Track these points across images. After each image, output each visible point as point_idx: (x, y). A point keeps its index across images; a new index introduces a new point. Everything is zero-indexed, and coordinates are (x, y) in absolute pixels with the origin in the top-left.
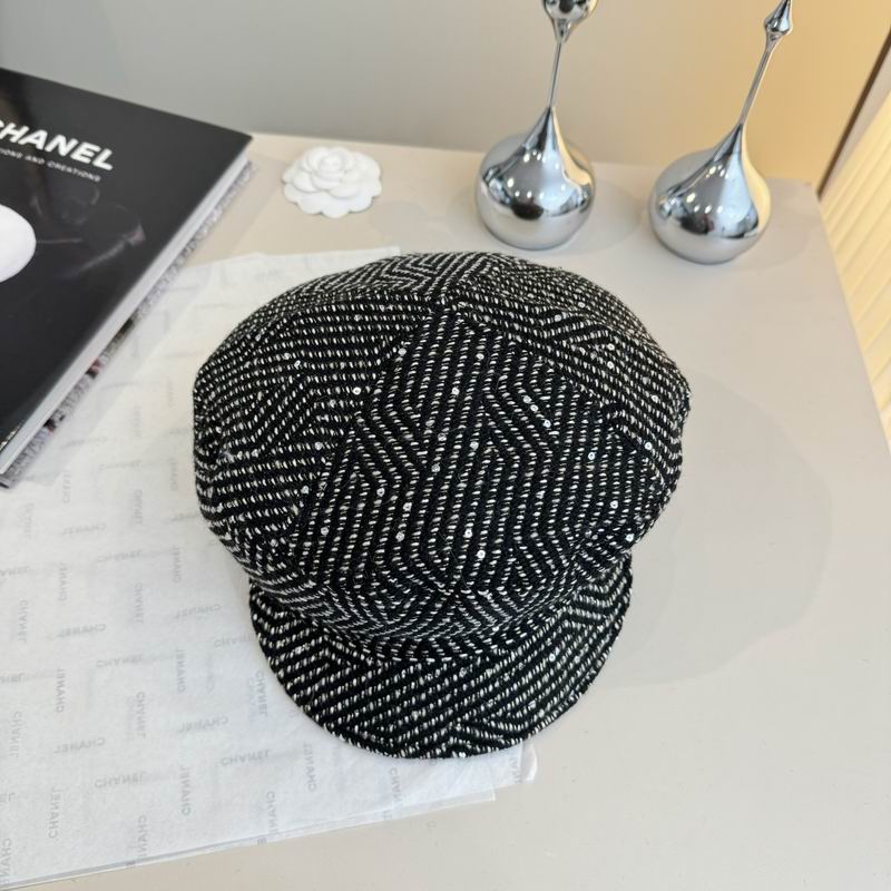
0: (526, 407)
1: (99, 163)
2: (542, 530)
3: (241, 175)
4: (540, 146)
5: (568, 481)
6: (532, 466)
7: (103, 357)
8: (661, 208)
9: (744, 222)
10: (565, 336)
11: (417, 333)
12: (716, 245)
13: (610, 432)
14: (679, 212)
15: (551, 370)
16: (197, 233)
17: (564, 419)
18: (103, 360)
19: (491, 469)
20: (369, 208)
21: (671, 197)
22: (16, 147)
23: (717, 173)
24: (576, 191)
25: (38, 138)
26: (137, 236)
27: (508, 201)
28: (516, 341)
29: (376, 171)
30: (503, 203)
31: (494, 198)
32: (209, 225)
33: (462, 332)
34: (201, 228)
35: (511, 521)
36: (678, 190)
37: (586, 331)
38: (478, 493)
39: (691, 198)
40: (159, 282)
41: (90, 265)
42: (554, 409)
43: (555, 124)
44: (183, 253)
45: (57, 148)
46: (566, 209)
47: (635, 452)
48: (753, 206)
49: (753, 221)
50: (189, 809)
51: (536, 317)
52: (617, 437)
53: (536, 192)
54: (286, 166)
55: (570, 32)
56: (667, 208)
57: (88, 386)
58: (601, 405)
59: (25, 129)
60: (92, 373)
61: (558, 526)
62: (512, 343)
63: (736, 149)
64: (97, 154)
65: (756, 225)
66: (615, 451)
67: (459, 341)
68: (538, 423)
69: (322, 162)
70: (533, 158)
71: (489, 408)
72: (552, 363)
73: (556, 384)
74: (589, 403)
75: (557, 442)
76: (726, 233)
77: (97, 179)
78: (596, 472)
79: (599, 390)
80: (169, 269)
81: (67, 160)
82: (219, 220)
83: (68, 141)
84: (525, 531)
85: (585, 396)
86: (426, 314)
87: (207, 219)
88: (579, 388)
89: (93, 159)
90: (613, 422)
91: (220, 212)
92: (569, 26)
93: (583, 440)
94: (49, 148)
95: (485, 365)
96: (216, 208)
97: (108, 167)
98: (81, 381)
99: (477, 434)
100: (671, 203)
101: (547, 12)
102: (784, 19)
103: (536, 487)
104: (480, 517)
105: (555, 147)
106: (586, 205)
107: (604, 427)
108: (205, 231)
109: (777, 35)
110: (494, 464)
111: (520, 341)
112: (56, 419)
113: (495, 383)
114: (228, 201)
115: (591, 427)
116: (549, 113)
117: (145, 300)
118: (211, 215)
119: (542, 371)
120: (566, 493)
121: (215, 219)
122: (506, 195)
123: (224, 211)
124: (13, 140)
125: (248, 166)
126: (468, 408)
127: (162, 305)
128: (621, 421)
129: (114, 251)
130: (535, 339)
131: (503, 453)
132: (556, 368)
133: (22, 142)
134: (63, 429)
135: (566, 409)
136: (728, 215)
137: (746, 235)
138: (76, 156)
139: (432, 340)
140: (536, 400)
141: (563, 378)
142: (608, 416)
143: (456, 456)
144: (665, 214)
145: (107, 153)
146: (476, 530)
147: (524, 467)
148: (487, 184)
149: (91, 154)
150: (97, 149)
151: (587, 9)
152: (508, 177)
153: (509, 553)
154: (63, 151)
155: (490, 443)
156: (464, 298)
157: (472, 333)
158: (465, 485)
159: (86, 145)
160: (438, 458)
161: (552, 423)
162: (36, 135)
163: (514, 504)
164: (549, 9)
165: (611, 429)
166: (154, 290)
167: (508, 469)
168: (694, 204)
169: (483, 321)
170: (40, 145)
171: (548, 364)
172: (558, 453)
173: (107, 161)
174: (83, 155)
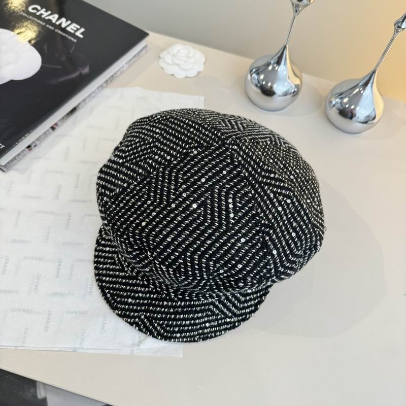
0: (227, 203)
1: (78, 34)
2: (201, 257)
5: (224, 244)
6: (213, 228)
10: (269, 185)
11: (207, 148)
13: (259, 236)
15: (251, 195)
16: (115, 73)
17: (241, 218)
19: (195, 219)
22: (43, 20)
25: (54, 17)
26: (86, 70)
28: (245, 175)
32: (121, 71)
33: (226, 158)
34: (117, 71)
35: (190, 245)
37: (282, 188)
38: (184, 226)
42: (239, 211)
45: (61, 24)
47: (266, 250)
51: (262, 170)
52: (261, 239)
58: (263, 222)
59: (49, 12)
61: (209, 260)
62: (242, 175)
64: (78, 30)
66: (256, 244)
67: (221, 161)
68: (228, 213)
71: (212, 195)
72: (253, 192)
73: (249, 202)
74: (258, 218)
75: (231, 225)
77: (75, 41)
78: (240, 248)
79: (267, 216)
81: (64, 30)
82: (126, 69)
83: (67, 21)
84: (194, 253)
85: (258, 214)
86: (217, 143)
87: (121, 68)
88: (257, 209)
89: (75, 31)
90: (263, 232)
91: (128, 66)
93: (244, 231)
94: (58, 23)
95: (224, 177)
96: (126, 63)
97: (81, 36)
99: (200, 202)
103: (209, 238)
104: (179, 235)
107: (258, 232)
108: (119, 73)
110: (198, 218)
111: (247, 175)
113: (223, 186)
114: (133, 62)
115: (251, 229)
118: (123, 66)
119: (246, 193)
120: (220, 248)
121: (124, 69)
123: (130, 65)
124: (43, 16)
126: (203, 189)
128: (268, 234)
129: (74, 75)
130: (254, 178)
131: (205, 216)
132: (254, 195)
133: (47, 18)
135: (245, 215)
138: (68, 29)
139: (210, 154)
140: (234, 203)
141: (253, 201)
142: (263, 228)
143: (185, 206)
145: (83, 30)
146: (173, 240)
147: (209, 227)
149: (75, 29)
150: (78, 27)
153: (181, 257)
154: (63, 26)
155: (202, 209)
156: (238, 145)
157: (229, 161)
158: (180, 219)
159: (74, 25)
160: (177, 202)
161: (234, 216)
162: (53, 16)
163: (196, 239)
165: (261, 235)
167: (202, 224)
169: (238, 159)
170: (54, 21)
171: (251, 192)
172: (228, 230)
173: (82, 34)
174: (72, 29)
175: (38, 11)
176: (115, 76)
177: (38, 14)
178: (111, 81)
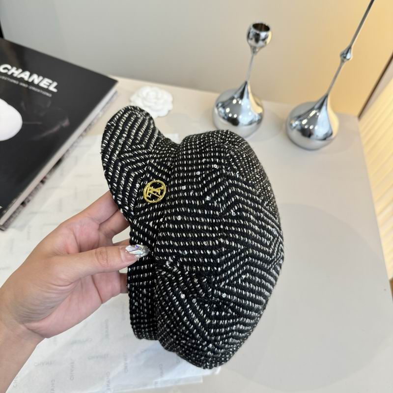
1: (51, 88)
3: (112, 97)
4: (241, 97)
7: (48, 175)
8: (291, 125)
9: (327, 134)
12: (313, 143)
14: (299, 127)
16: (92, 122)
18: (48, 176)
20: (166, 115)
21: (296, 120)
22: (16, 78)
23: (316, 113)
24: (255, 116)
25: (26, 75)
26: (66, 123)
27: (226, 118)
29: (170, 99)
30: (224, 118)
31: (220, 116)
34: (94, 119)
36: (299, 118)
39: (305, 122)
40: (74, 143)
41: (45, 134)
43: (249, 88)
44: (85, 130)
45: (33, 81)
46: (251, 123)
48: (330, 127)
49: (330, 132)
50: (73, 378)
53: (238, 115)
54: (132, 93)
55: (257, 52)
56: (294, 125)
57: (41, 188)
59: (20, 70)
60: (42, 182)
63: (325, 103)
64: (50, 84)
65: (331, 134)
69: (148, 94)
70: (238, 102)
76: (318, 138)
77: (50, 95)
80: (79, 137)
81: (38, 86)
83: (39, 77)
89: (48, 86)
92: (257, 50)
94: (30, 80)
96: (101, 111)
97: (55, 90)
98: (38, 185)
100: (296, 123)
101: (248, 43)
102: (349, 54)
105: (248, 97)
106: (259, 121)
108: (95, 121)
109: (345, 60)
112: (26, 202)
116: (246, 83)
117: (68, 151)
122: (226, 115)
124: (15, 75)
125: (116, 93)
127: (75, 153)
129: (56, 129)
133: (19, 77)
134: (29, 206)
136: (320, 130)
137: (327, 139)
138: (42, 85)
144: (292, 127)
145: (55, 84)
148: (218, 109)
149: (48, 84)
150: (50, 81)
151: (266, 43)
152: (227, 107)
154: (36, 82)
159: (46, 80)
162: (25, 73)
164: (250, 41)
166: (72, 146)
168: (305, 125)
170: (26, 78)
173: (56, 87)
174: (45, 84)
175: (9, 70)
176: (93, 124)
177: (10, 73)
178: (90, 129)
